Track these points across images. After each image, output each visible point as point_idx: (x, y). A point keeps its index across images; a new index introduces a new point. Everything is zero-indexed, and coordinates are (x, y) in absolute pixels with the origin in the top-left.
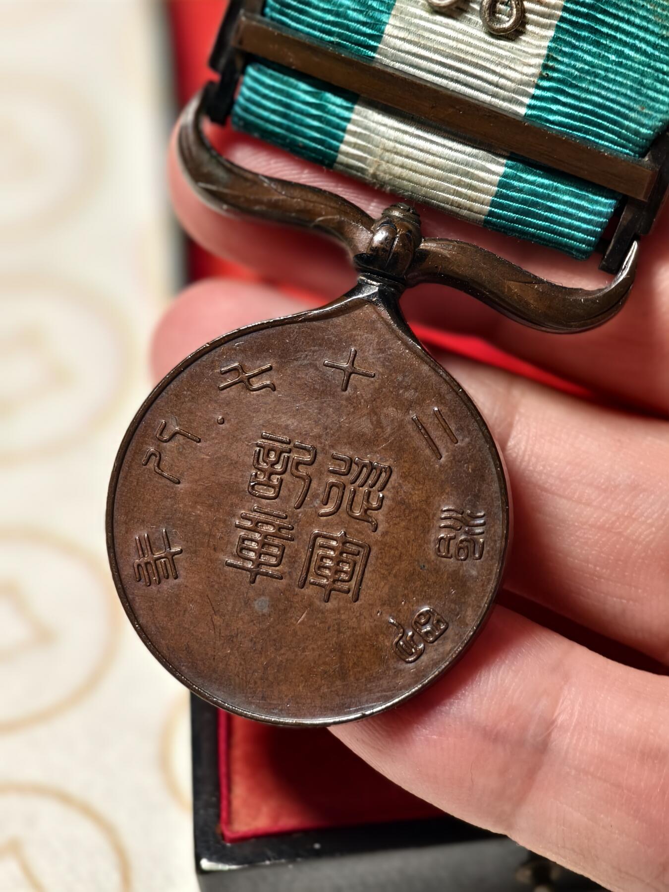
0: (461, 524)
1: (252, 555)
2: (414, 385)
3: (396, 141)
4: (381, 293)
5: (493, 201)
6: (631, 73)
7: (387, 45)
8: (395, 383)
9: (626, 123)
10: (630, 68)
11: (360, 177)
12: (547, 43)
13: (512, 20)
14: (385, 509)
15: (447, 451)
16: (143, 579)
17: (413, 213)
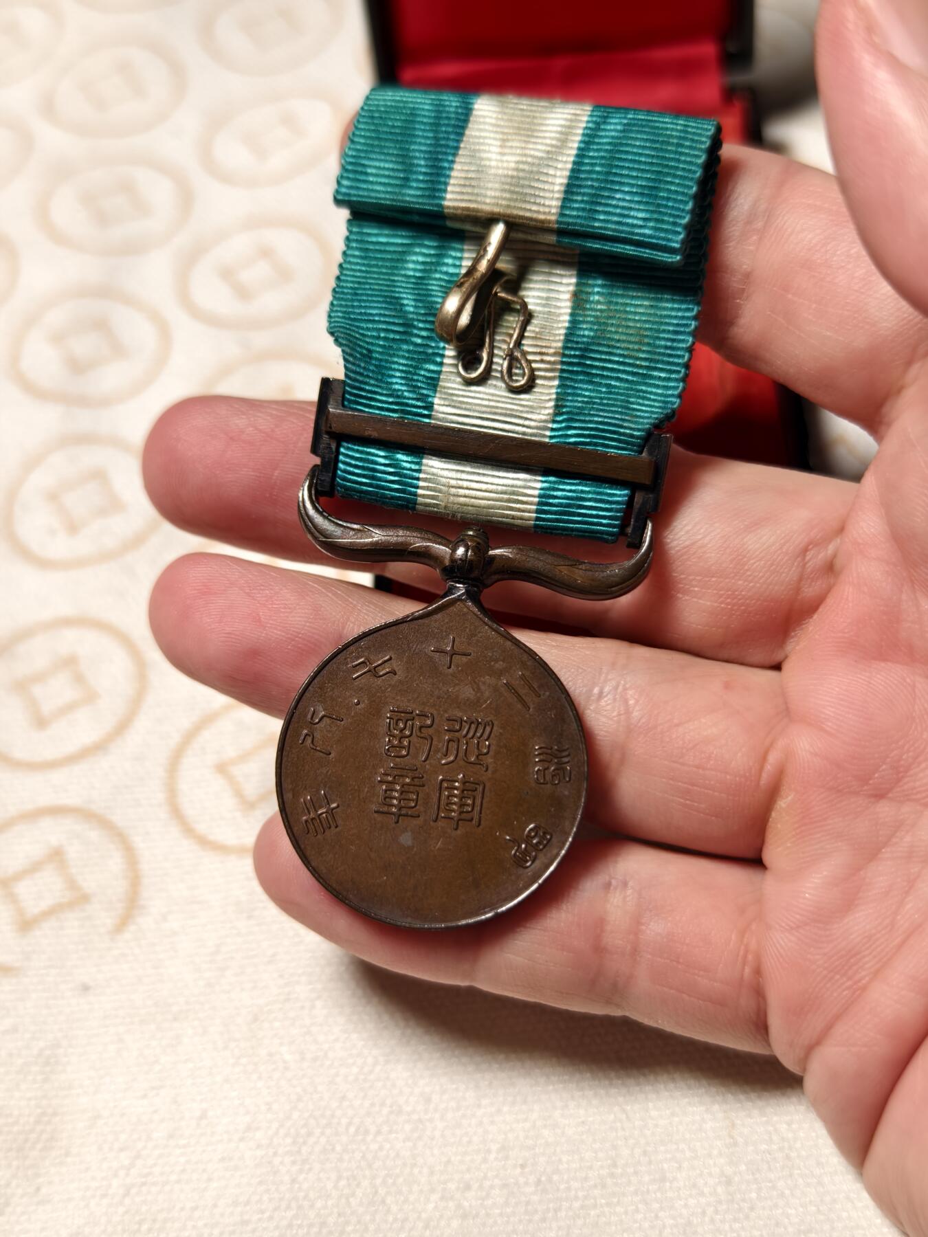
0: (551, 757)
1: (395, 802)
2: (502, 658)
3: (457, 479)
4: (467, 592)
5: (537, 509)
6: (619, 397)
7: (437, 412)
8: (486, 657)
9: (622, 430)
10: (618, 394)
11: (437, 512)
12: (554, 391)
13: (526, 378)
14: (491, 753)
15: (533, 704)
16: (311, 831)
17: (483, 532)
